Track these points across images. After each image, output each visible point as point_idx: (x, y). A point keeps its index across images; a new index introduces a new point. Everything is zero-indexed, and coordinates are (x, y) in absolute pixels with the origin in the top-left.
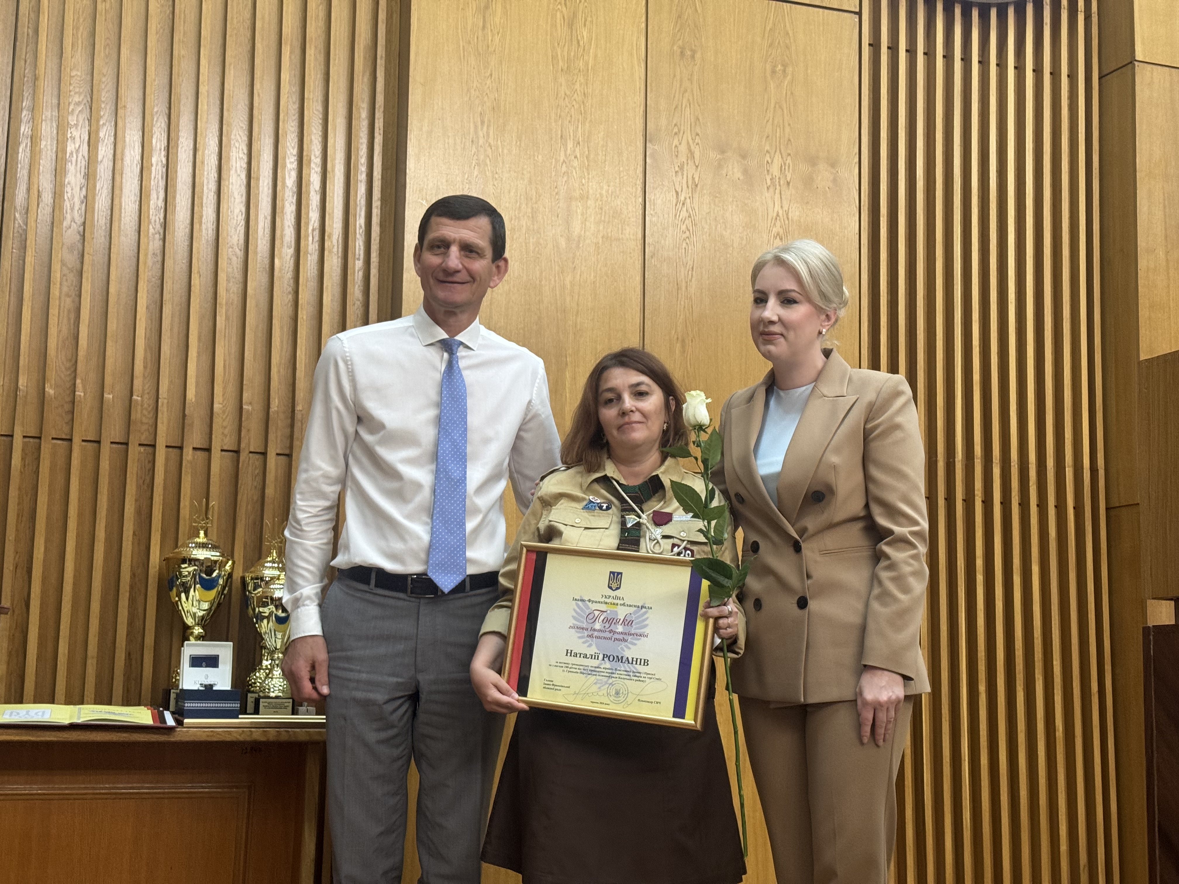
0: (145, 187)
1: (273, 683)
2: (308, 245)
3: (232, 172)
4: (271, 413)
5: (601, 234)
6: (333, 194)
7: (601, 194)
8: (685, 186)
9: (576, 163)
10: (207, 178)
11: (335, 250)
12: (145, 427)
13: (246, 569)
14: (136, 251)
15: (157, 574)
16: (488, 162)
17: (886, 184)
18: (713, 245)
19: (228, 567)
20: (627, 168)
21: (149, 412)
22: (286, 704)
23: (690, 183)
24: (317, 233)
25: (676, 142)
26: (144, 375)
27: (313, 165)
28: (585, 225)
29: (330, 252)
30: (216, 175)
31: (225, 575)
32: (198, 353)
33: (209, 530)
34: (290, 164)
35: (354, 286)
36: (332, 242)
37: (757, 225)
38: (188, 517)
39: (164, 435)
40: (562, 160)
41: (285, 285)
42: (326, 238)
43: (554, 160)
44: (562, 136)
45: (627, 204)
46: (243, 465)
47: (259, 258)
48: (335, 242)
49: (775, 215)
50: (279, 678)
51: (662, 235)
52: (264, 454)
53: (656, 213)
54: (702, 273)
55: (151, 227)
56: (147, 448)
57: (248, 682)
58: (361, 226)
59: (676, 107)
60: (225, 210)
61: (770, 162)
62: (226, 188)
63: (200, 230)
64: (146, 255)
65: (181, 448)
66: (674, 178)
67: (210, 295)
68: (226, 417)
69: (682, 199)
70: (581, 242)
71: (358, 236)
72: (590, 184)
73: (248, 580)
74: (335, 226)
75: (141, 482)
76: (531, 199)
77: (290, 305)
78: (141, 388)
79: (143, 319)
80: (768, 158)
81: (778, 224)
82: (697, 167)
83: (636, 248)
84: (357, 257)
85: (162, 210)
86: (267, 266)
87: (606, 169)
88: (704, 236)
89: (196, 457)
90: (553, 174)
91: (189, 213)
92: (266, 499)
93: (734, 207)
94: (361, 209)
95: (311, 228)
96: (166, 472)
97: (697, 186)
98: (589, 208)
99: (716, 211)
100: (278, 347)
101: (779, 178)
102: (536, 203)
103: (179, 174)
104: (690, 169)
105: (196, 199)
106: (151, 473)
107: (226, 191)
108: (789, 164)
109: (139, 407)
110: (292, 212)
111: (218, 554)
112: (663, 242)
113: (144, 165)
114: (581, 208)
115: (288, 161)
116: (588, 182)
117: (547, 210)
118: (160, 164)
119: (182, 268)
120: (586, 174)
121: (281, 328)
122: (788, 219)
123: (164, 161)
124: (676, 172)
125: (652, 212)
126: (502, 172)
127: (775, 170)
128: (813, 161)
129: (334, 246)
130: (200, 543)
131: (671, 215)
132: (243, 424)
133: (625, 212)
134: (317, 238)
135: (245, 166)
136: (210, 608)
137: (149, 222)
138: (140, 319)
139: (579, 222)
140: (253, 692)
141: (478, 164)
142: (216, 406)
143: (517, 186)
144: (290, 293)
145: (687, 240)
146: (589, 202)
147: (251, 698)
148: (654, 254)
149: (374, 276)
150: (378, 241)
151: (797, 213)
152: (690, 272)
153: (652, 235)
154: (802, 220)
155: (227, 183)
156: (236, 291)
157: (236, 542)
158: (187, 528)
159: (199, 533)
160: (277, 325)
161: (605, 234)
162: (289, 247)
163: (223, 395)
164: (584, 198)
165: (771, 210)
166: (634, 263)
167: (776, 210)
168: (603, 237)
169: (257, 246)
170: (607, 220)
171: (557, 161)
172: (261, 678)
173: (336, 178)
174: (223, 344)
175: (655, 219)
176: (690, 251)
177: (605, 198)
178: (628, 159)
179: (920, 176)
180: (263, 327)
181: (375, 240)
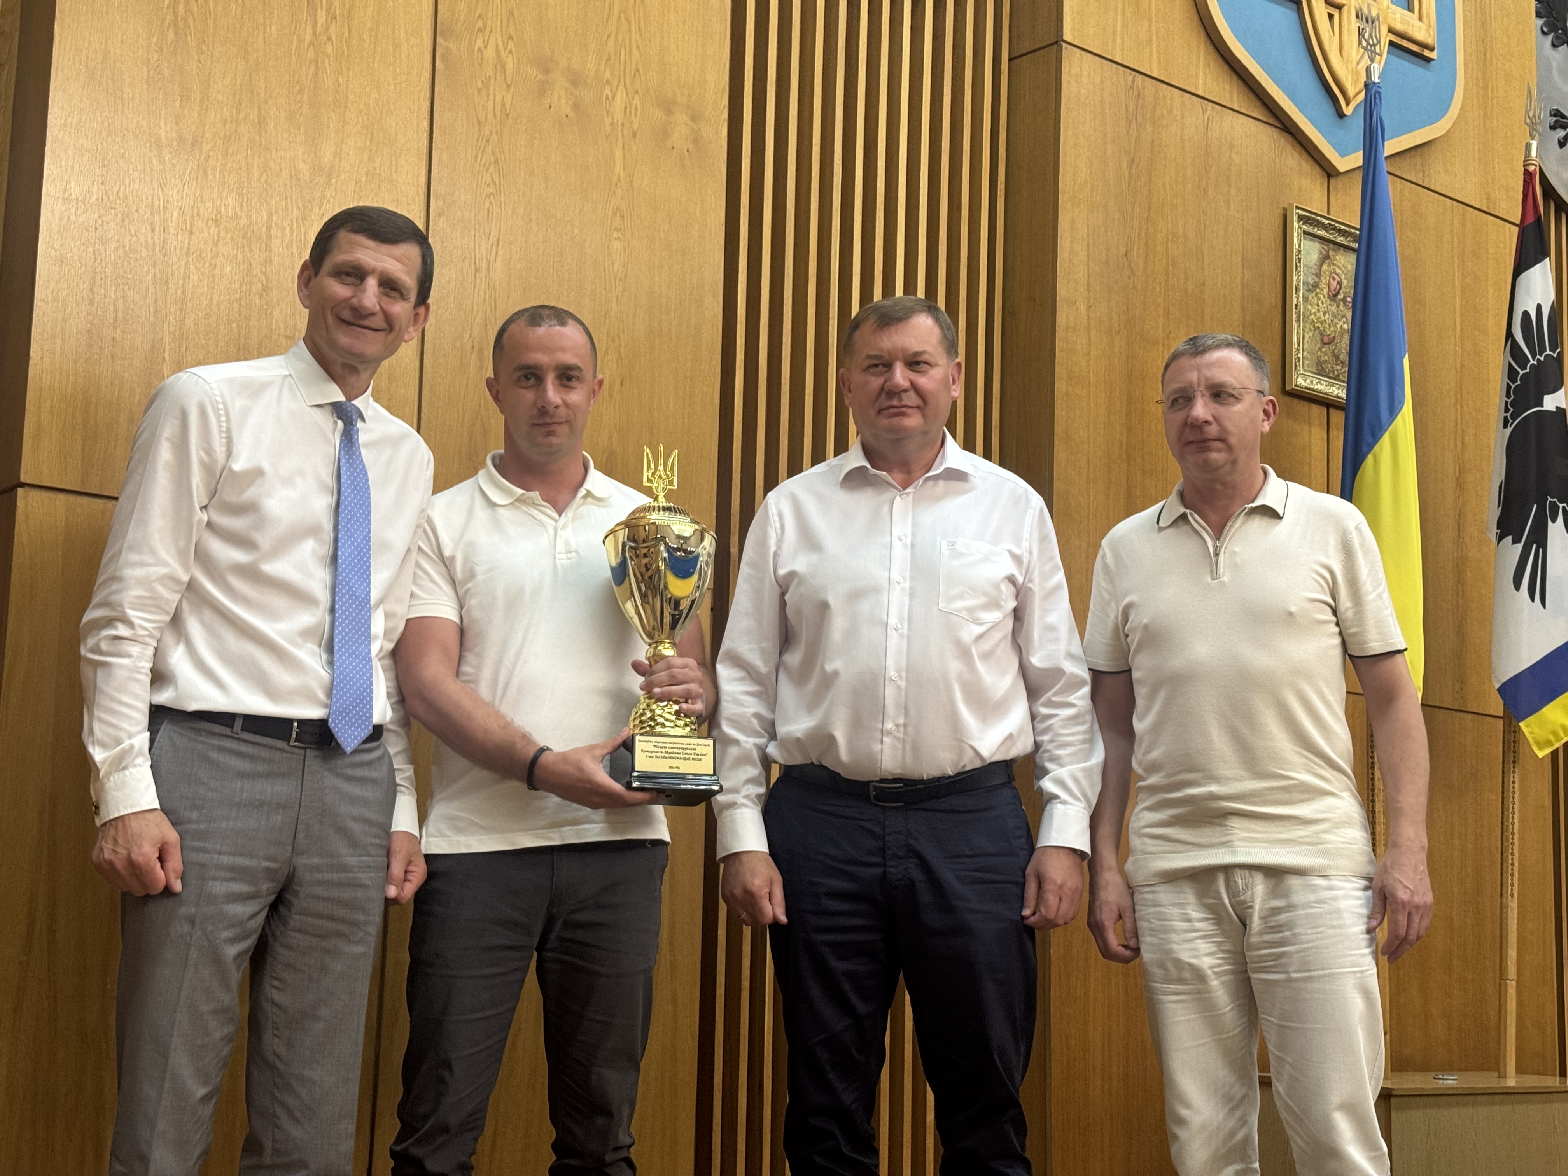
7: (366, 104)
8: (491, 113)
9: (329, 48)
16: (191, 23)
20: (406, 70)
23: (498, 109)
25: (479, 42)
37: (590, 190)
43: (295, 38)
51: (455, 184)
54: (510, 251)
61: (610, 97)
66: (475, 99)
69: (487, 132)
72: (351, 85)
76: (258, 94)
80: (608, 91)
81: (619, 192)
82: (509, 87)
87: (376, 66)
88: (516, 195)
90: (295, 59)
97: (508, 115)
99: (534, 160)
101: (623, 125)
104: (498, 89)
108: (636, 106)
112: (457, 194)
114: (335, 122)
116: (348, 82)
117: (282, 115)
120: (344, 68)
122: (633, 187)
124: (479, 90)
125: (441, 146)
126: (214, 42)
127: (617, 112)
128: (668, 106)
133: (403, 140)
141: (175, 23)
143: (237, 68)
145: (492, 198)
151: (645, 181)
154: (650, 192)
164: (341, 105)
167: (617, 171)
171: (300, 40)
176: (495, 214)
178: (408, 57)
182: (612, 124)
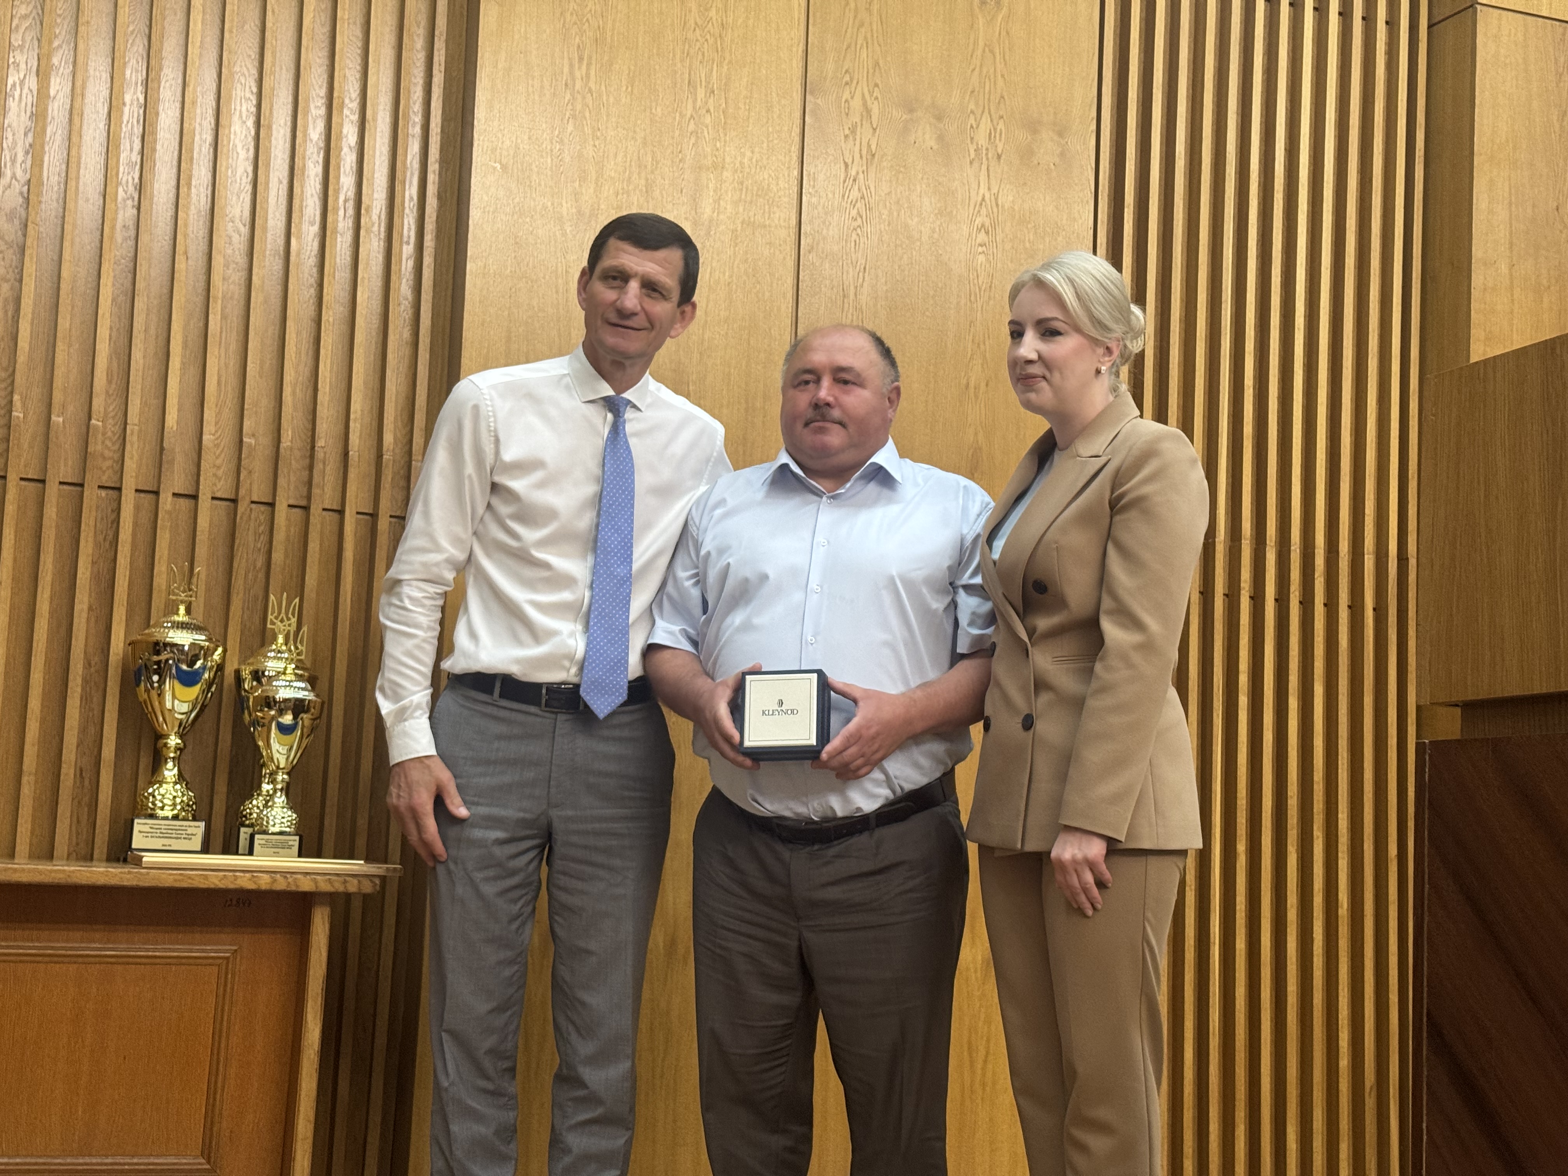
0: (114, 133)
1: (273, 813)
2: (337, 221)
3: (236, 118)
4: (282, 450)
5: (741, 219)
6: (374, 151)
7: (741, 163)
8: (857, 156)
9: (708, 120)
10: (200, 124)
11: (375, 228)
12: (109, 463)
13: (243, 661)
14: (100, 221)
15: (121, 664)
16: (587, 114)
17: (1133, 162)
18: (894, 237)
19: (217, 656)
20: (777, 128)
21: (114, 444)
22: (291, 843)
23: (864, 152)
24: (351, 205)
26: (107, 392)
27: (346, 112)
28: (719, 205)
29: (368, 231)
30: (213, 122)
31: (212, 667)
32: (183, 363)
33: (194, 605)
34: (316, 109)
35: (400, 278)
36: (370, 218)
37: (955, 212)
38: (164, 587)
39: (134, 474)
40: (688, 116)
41: (306, 275)
42: (363, 211)
43: (678, 114)
44: (689, 82)
45: (778, 178)
46: (241, 518)
47: (269, 236)
48: (375, 218)
49: (980, 198)
50: (283, 808)
51: (824, 223)
52: (272, 505)
53: (816, 191)
54: (877, 276)
55: (120, 190)
56: (111, 492)
57: (242, 812)
58: (411, 198)
59: (848, 47)
60: (223, 169)
61: (975, 126)
62: (225, 138)
63: (189, 195)
64: (113, 228)
65: (157, 493)
66: (843, 146)
67: (202, 284)
68: (222, 452)
69: (854, 173)
70: (713, 228)
71: (407, 211)
72: (727, 149)
73: (246, 673)
74: (376, 196)
75: (101, 538)
76: (646, 167)
77: (311, 301)
78: (102, 410)
79: (108, 315)
80: (972, 121)
81: (984, 211)
82: (875, 130)
83: (788, 239)
84: (405, 239)
85: (138, 167)
86: (282, 248)
87: (750, 129)
88: (882, 226)
89: (177, 507)
90: (677, 133)
91: (175, 170)
92: (273, 566)
93: (924, 186)
94: (412, 174)
95: (342, 196)
96: (135, 524)
97: (873, 155)
98: (725, 181)
99: (899, 191)
100: (293, 358)
101: (987, 149)
102: (652, 172)
103: (162, 116)
104: (865, 133)
105: (183, 151)
106: (115, 525)
107: (225, 142)
108: (1001, 130)
109: (100, 436)
110: (317, 175)
111: (204, 638)
112: (825, 231)
113: (114, 104)
114: (714, 182)
115: (312, 106)
116: (724, 146)
117: (667, 182)
118: (135, 103)
119: (162, 247)
120: (722, 135)
121: (298, 333)
122: (997, 205)
123: (142, 100)
124: (846, 137)
125: (810, 190)
126: (607, 128)
127: (982, 139)
128: (1033, 127)
129: (374, 223)
130: (178, 623)
131: (837, 196)
132: (243, 463)
133: (775, 189)
134: (351, 211)
135: (254, 110)
136: (191, 711)
137: (118, 184)
138: (104, 314)
139: (711, 201)
140: (248, 826)
141: (574, 117)
142: (205, 437)
143: (627, 147)
144: (312, 286)
145: (859, 230)
146: (725, 174)
147: (244, 833)
148: (812, 248)
149: (428, 267)
150: (435, 218)
151: (1011, 198)
152: (861, 274)
153: (811, 222)
154: (1016, 208)
155: (227, 132)
156: (237, 281)
157: (231, 623)
158: (163, 601)
159: (178, 609)
160: (293, 328)
161: (747, 219)
162: (312, 224)
163: (216, 423)
164: (718, 167)
165: (973, 193)
166: (784, 258)
167: (981, 191)
168: (743, 223)
169: (267, 220)
170: (749, 198)
171: (682, 116)
172: (258, 808)
173: (378, 130)
174: (216, 353)
175: (814, 200)
176: (862, 245)
177: (747, 170)
178: (779, 116)
179: (1180, 153)
180: (273, 331)
181: (430, 217)
182: (976, 150)
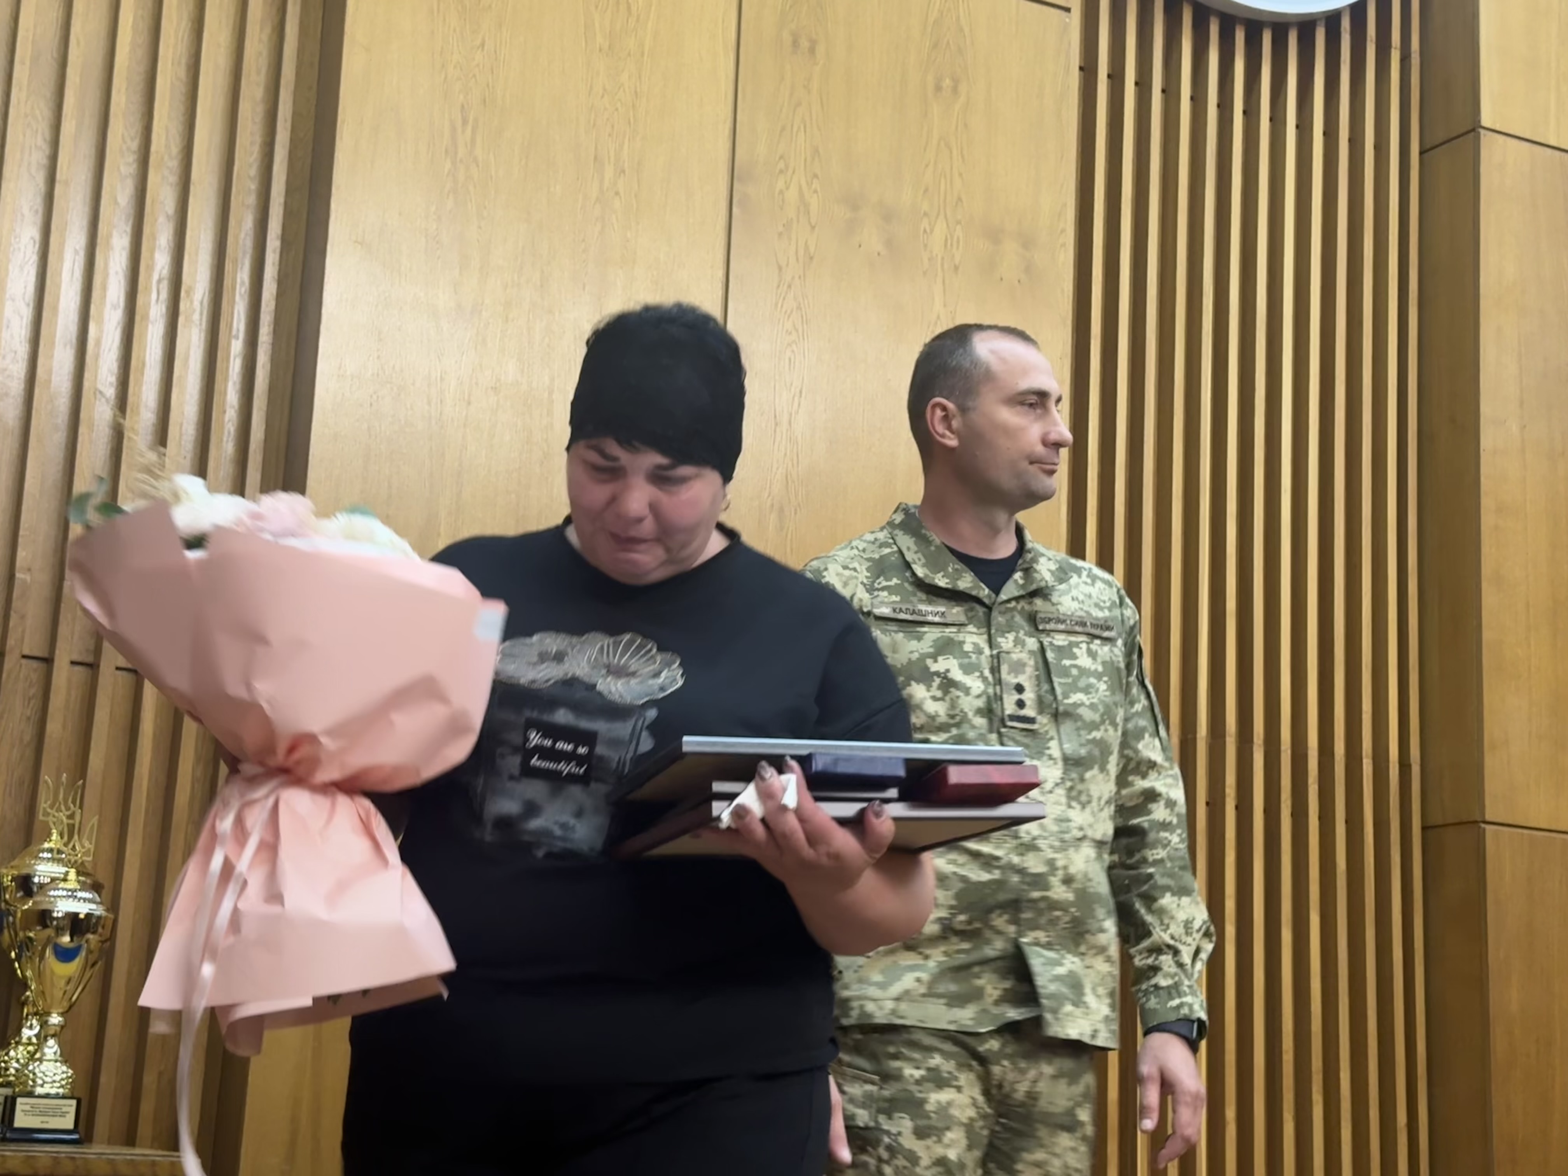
1: (42, 1068)
2: (148, 305)
3: (22, 170)
7: (656, 258)
8: (793, 258)
9: (617, 204)
11: (196, 317)
16: (471, 189)
18: (834, 357)
20: (699, 220)
23: (801, 252)
24: (166, 286)
25: (780, 184)
27: (165, 171)
29: (188, 321)
34: (124, 166)
35: (226, 379)
36: (192, 302)
37: (906, 331)
40: (594, 197)
41: (106, 372)
42: (183, 294)
43: (581, 195)
44: (596, 158)
45: (700, 279)
48: (196, 304)
49: (935, 316)
50: (56, 1061)
51: (753, 335)
52: (48, 661)
53: (745, 297)
54: (815, 401)
58: (243, 283)
59: (783, 129)
61: (928, 231)
66: (777, 245)
69: (789, 277)
71: (237, 298)
72: (640, 240)
74: (198, 276)
76: (541, 256)
80: (925, 224)
82: (813, 228)
84: (234, 332)
86: (73, 336)
87: (667, 218)
88: (821, 342)
90: (581, 217)
92: (46, 741)
93: (870, 298)
94: (244, 253)
95: (155, 277)
97: (811, 258)
101: (943, 259)
102: (549, 263)
104: (801, 231)
108: (958, 239)
110: (124, 249)
112: (754, 345)
114: (622, 279)
115: (120, 161)
116: (636, 237)
117: (566, 276)
120: (633, 224)
124: (780, 234)
125: (738, 295)
126: (495, 206)
127: (936, 246)
128: (994, 235)
129: (194, 311)
131: (769, 303)
132: (13, 605)
133: (696, 292)
134: (164, 295)
135: (43, 161)
141: (455, 191)
143: (519, 231)
144: (111, 384)
145: (794, 346)
146: (637, 270)
149: (263, 367)
150: (273, 307)
152: (796, 399)
162: (115, 307)
164: (629, 262)
165: (927, 309)
167: (936, 308)
171: (586, 197)
175: (742, 307)
176: (797, 363)
177: (663, 267)
178: (703, 206)
181: (267, 306)
182: (930, 259)
